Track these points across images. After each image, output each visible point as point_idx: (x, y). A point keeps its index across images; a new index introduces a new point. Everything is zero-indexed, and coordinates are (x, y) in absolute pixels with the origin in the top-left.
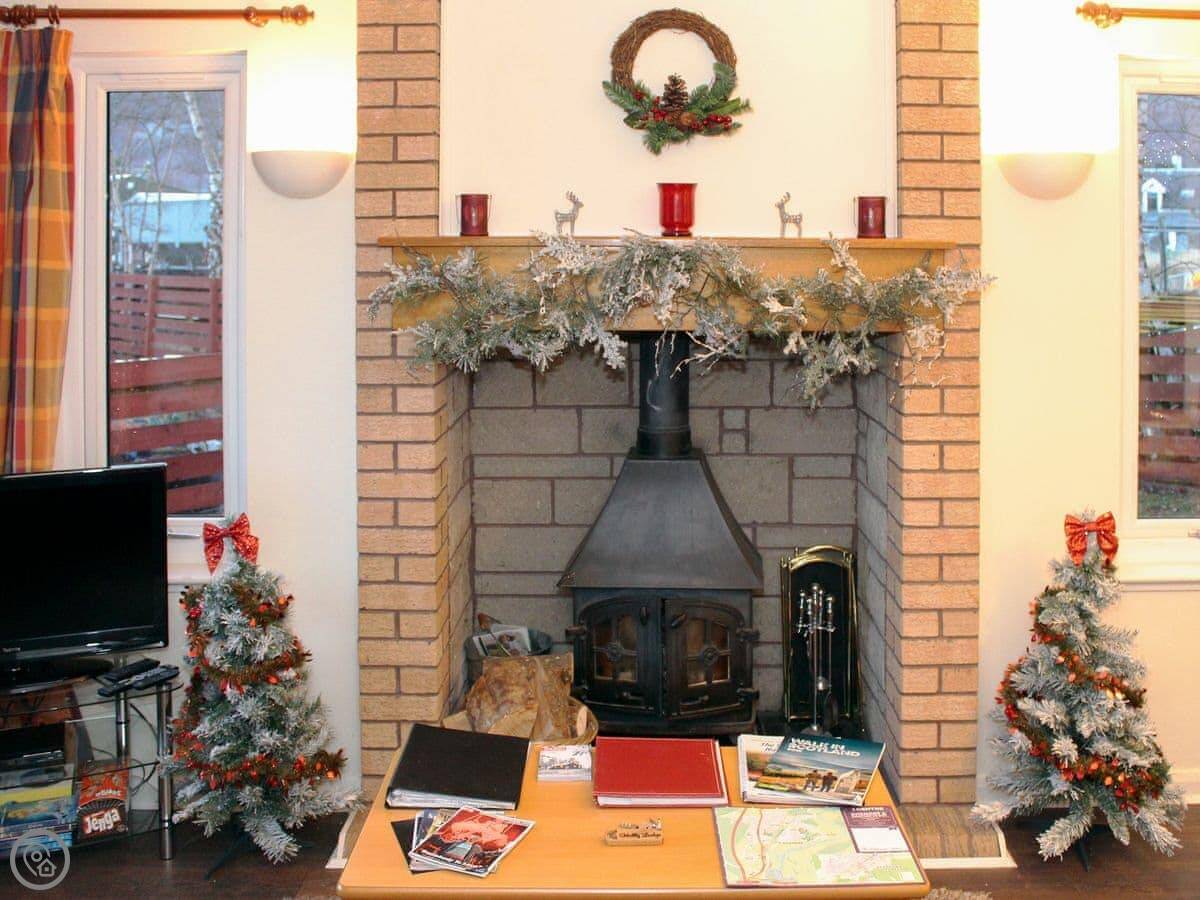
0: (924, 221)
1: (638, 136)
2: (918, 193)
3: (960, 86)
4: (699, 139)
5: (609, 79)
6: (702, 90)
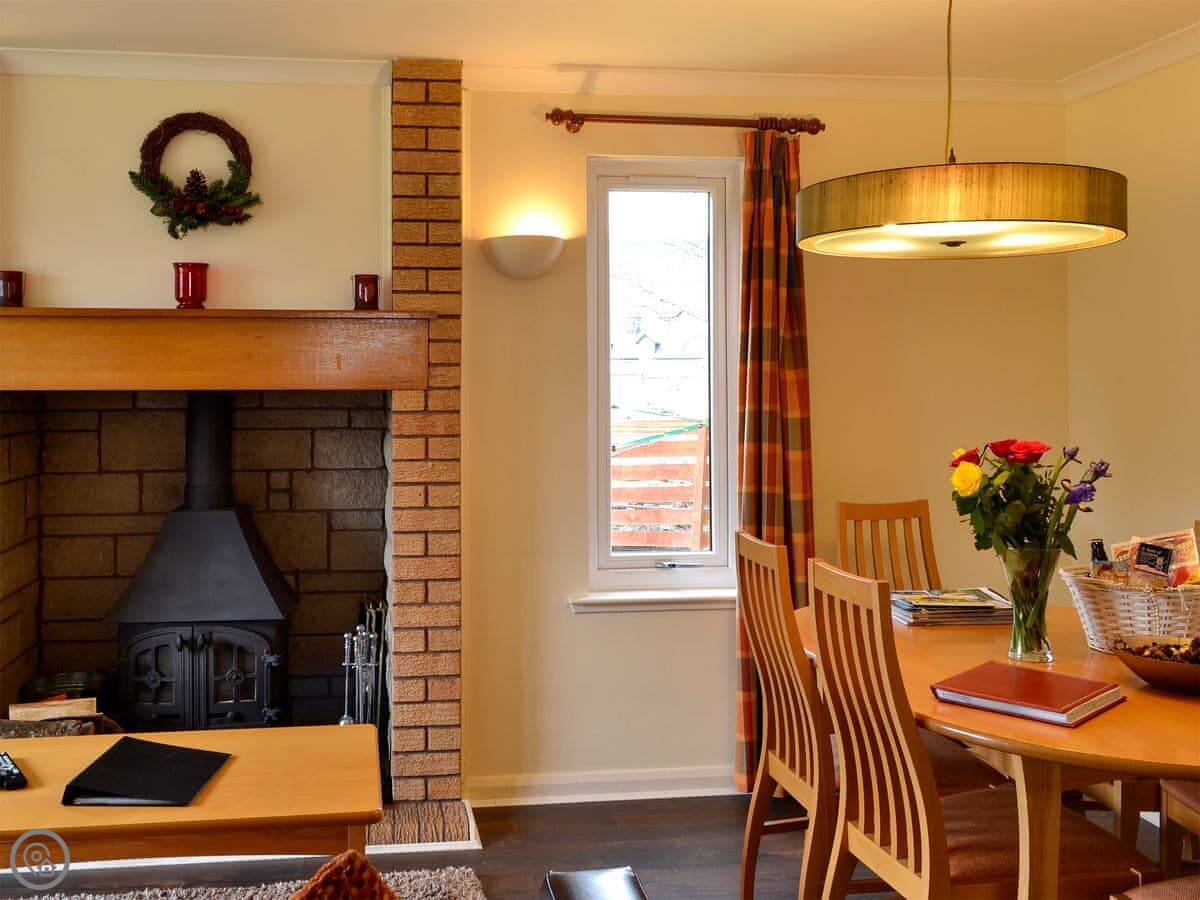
0: (411, 295)
1: (161, 224)
2: (407, 271)
3: (443, 179)
5: (136, 170)
6: (219, 184)
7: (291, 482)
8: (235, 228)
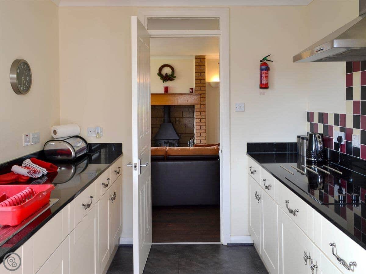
0: (198, 91)
1: (162, 81)
2: (197, 87)
3: (203, 73)
4: (169, 81)
5: (158, 73)
6: (170, 75)
7: (179, 119)
8: (172, 81)
